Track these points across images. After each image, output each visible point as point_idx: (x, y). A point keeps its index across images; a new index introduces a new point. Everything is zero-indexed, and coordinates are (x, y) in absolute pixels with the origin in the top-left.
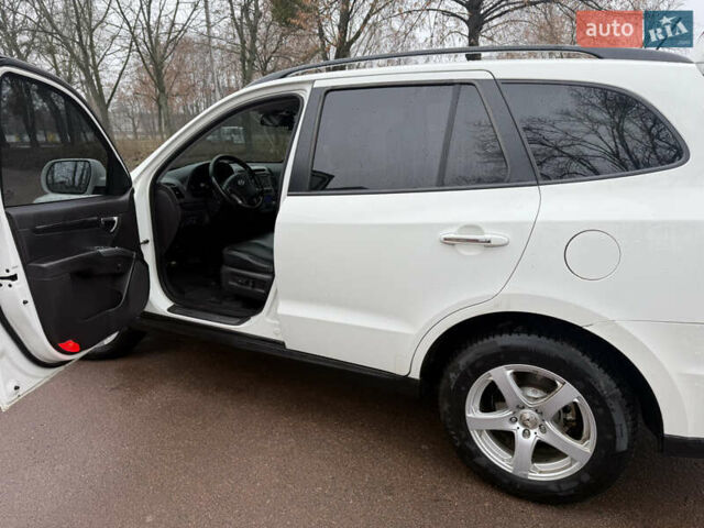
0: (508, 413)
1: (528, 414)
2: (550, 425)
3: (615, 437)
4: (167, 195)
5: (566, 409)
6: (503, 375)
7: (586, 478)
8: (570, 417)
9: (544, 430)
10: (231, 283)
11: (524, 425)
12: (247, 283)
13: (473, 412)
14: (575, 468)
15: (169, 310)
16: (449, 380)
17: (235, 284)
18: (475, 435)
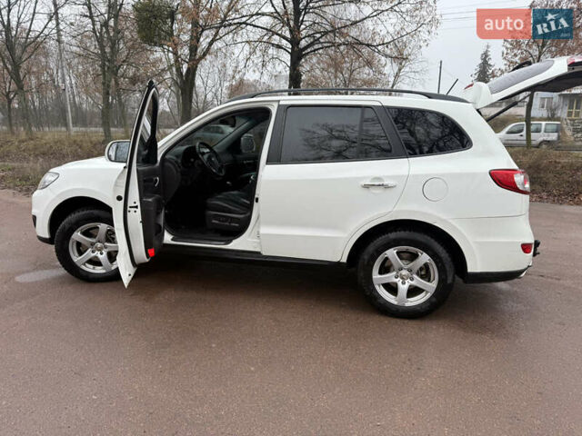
0: (394, 273)
1: (404, 272)
2: (415, 276)
3: (447, 277)
4: (172, 167)
5: (421, 269)
6: (391, 253)
7: (434, 300)
8: (423, 273)
9: (412, 279)
10: (214, 221)
11: (402, 278)
12: (226, 221)
13: (376, 276)
14: (429, 295)
15: (172, 240)
16: (364, 259)
17: (217, 222)
18: (377, 287)
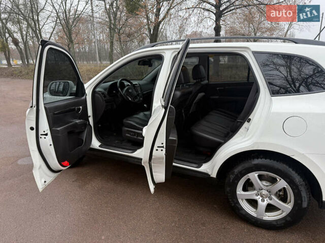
0: (255, 192)
1: (264, 192)
2: (273, 197)
3: (302, 201)
4: (99, 96)
5: (280, 191)
6: (254, 176)
7: (289, 219)
8: (281, 193)
9: (271, 199)
10: (127, 135)
11: (262, 196)
12: (134, 135)
13: (239, 191)
14: (284, 214)
16: (230, 178)
17: (129, 135)
18: (240, 201)
